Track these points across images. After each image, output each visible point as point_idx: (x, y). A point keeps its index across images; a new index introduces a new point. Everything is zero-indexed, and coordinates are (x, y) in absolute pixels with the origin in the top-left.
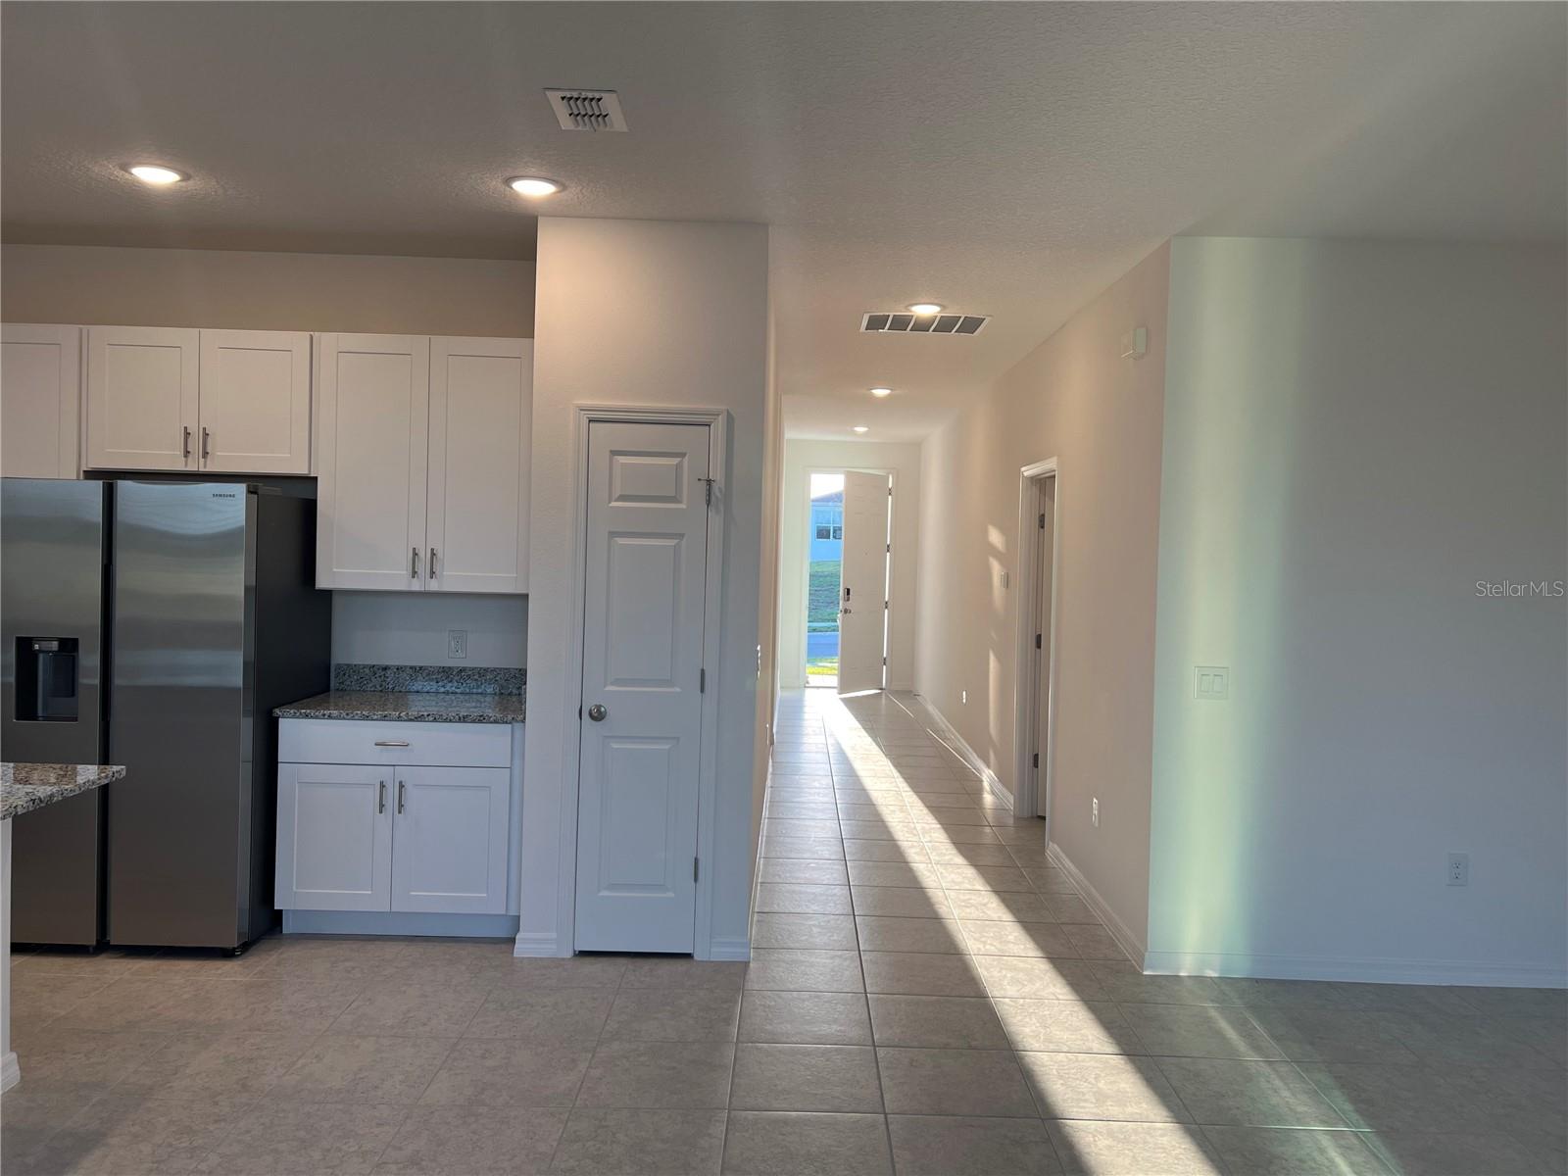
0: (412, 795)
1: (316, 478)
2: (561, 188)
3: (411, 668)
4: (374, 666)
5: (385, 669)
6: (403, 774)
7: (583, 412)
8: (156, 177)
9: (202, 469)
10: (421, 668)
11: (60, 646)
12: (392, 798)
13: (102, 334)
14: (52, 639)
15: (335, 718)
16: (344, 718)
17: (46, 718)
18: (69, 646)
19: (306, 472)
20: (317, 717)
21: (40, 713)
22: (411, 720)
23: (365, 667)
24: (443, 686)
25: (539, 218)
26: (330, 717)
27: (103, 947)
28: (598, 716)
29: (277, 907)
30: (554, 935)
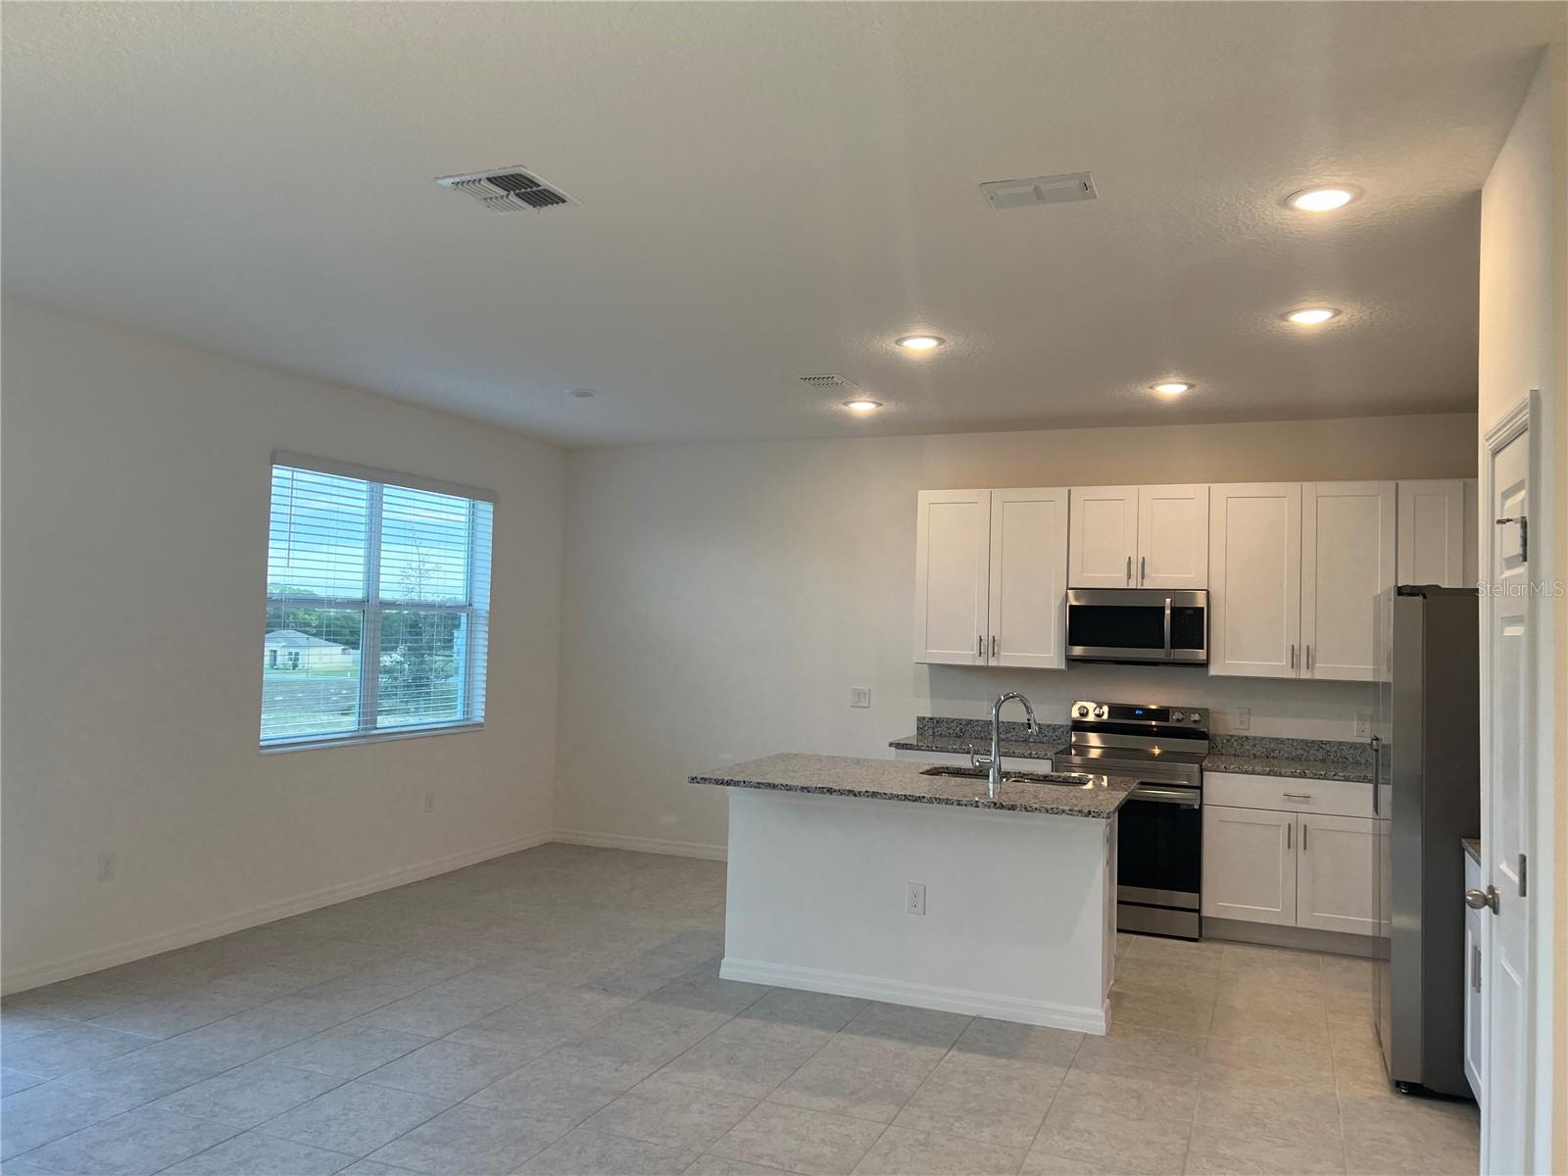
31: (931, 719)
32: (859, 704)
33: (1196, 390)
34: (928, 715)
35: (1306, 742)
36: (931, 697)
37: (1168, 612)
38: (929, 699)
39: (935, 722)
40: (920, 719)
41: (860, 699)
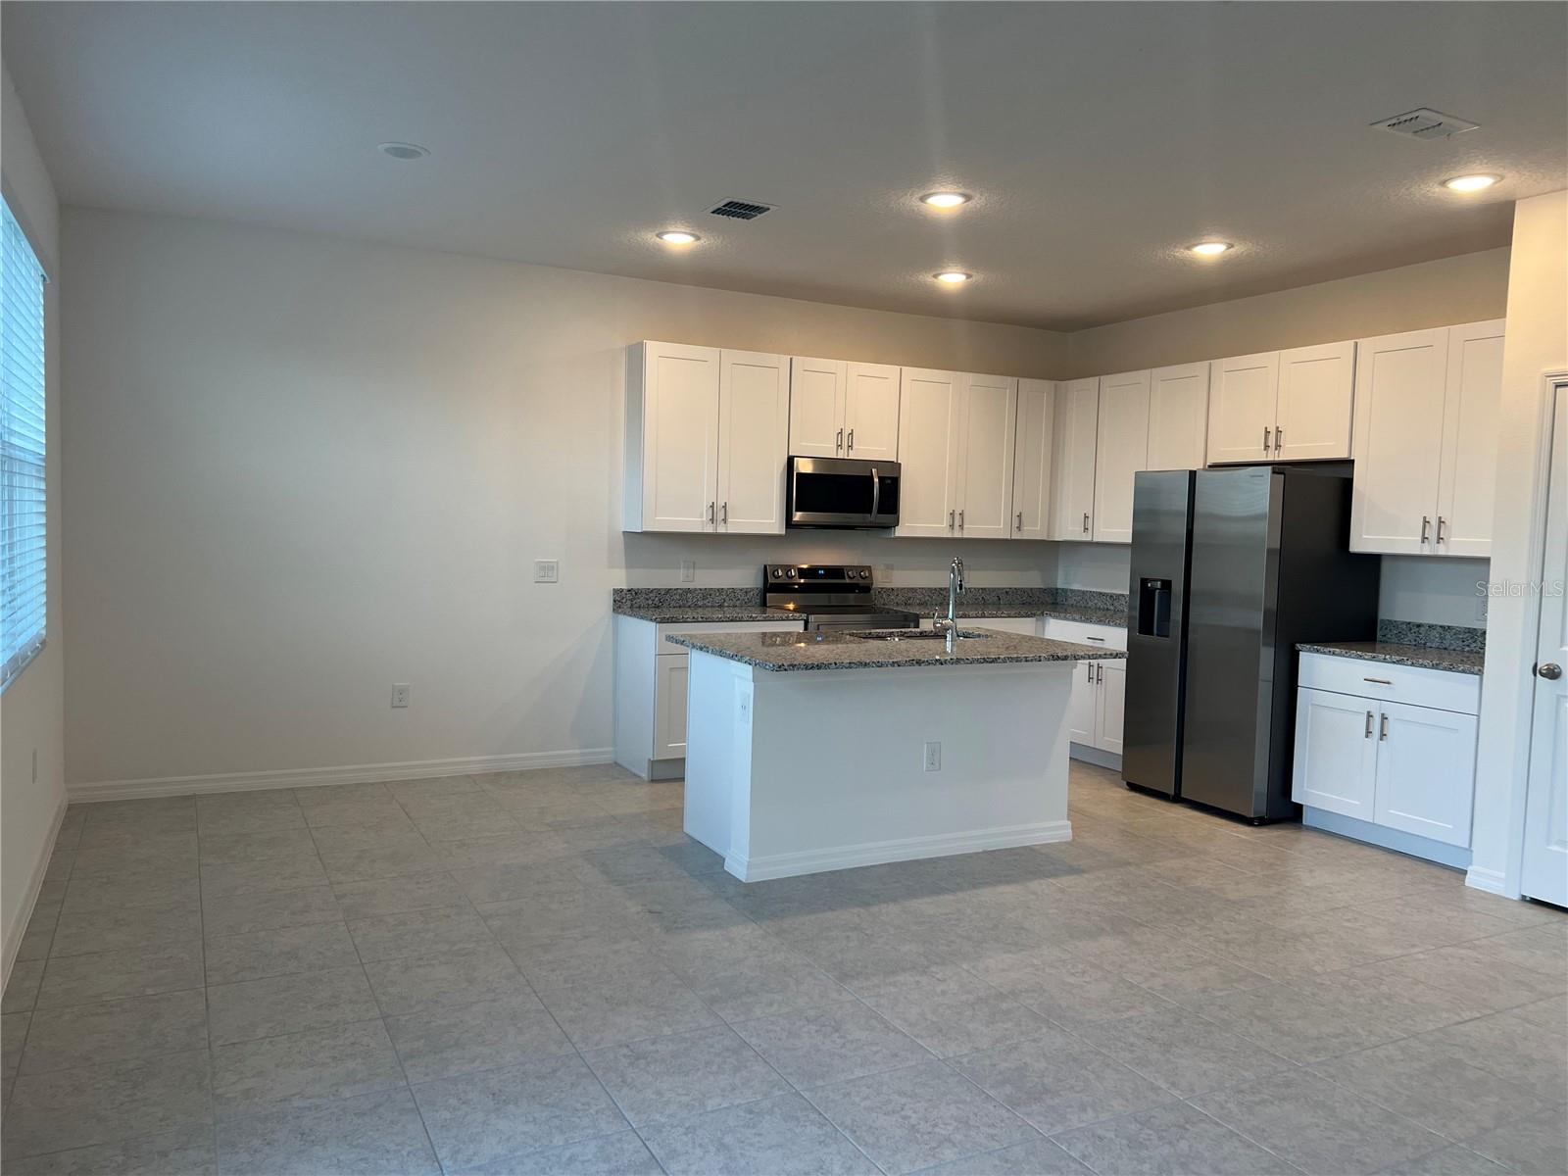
0: (1391, 727)
1: (1353, 461)
2: (1499, 178)
3: (1441, 627)
4: (1409, 623)
5: (1419, 626)
6: (1388, 709)
7: (1549, 379)
8: (1210, 251)
9: (1276, 459)
10: (1449, 627)
11: (1162, 585)
12: (1377, 727)
13: (1222, 365)
14: (1157, 580)
15: (1337, 655)
16: (1344, 656)
17: (1158, 635)
18: (1167, 585)
19: (1346, 456)
20: (1324, 653)
21: (1155, 631)
22: (1394, 662)
23: (1403, 623)
24: (1468, 646)
25: (1517, 202)
26: (1334, 654)
27: (1177, 798)
28: (1553, 674)
29: (1294, 799)
30: (1503, 875)
31: (629, 591)
32: (545, 579)
33: (974, 279)
34: (624, 587)
35: (930, 589)
36: (627, 567)
37: (876, 480)
38: (624, 571)
39: (634, 593)
40: (616, 592)
41: (547, 573)
